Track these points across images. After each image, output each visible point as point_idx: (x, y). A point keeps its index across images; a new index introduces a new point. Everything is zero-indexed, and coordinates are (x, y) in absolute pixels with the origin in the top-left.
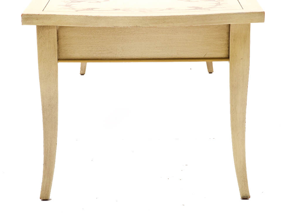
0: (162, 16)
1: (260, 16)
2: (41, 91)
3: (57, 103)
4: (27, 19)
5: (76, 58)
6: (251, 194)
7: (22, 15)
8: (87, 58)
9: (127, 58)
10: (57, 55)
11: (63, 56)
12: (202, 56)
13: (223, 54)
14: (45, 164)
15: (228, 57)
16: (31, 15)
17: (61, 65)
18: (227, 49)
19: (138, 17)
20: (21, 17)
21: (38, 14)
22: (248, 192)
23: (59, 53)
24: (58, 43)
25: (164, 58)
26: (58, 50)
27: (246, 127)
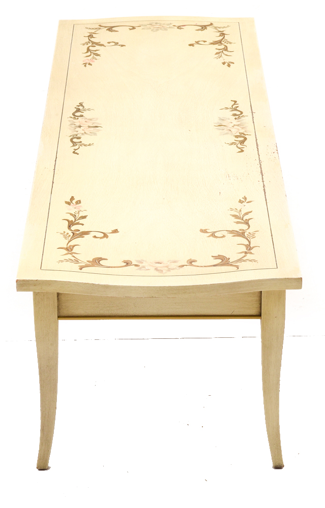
0: (182, 286)
1: (297, 283)
2: (38, 351)
3: (57, 364)
4: (22, 285)
5: (79, 315)
6: (285, 463)
7: (17, 281)
8: (92, 315)
9: (140, 314)
10: (57, 312)
11: (65, 313)
12: (230, 313)
13: (254, 311)
14: (43, 430)
15: (259, 314)
16: (28, 281)
17: (62, 323)
18: (258, 305)
19: (154, 287)
20: (15, 283)
21: (36, 279)
22: (282, 460)
23: (59, 309)
24: (58, 299)
25: (184, 314)
26: (58, 307)
27: (280, 389)
